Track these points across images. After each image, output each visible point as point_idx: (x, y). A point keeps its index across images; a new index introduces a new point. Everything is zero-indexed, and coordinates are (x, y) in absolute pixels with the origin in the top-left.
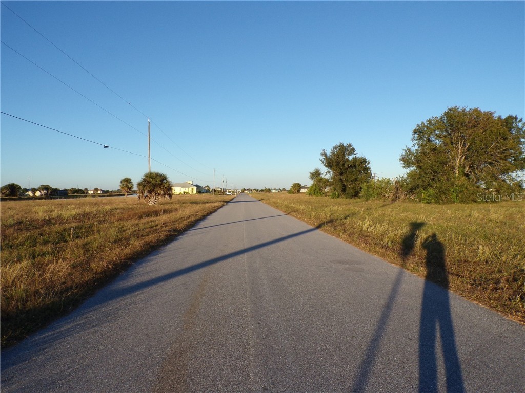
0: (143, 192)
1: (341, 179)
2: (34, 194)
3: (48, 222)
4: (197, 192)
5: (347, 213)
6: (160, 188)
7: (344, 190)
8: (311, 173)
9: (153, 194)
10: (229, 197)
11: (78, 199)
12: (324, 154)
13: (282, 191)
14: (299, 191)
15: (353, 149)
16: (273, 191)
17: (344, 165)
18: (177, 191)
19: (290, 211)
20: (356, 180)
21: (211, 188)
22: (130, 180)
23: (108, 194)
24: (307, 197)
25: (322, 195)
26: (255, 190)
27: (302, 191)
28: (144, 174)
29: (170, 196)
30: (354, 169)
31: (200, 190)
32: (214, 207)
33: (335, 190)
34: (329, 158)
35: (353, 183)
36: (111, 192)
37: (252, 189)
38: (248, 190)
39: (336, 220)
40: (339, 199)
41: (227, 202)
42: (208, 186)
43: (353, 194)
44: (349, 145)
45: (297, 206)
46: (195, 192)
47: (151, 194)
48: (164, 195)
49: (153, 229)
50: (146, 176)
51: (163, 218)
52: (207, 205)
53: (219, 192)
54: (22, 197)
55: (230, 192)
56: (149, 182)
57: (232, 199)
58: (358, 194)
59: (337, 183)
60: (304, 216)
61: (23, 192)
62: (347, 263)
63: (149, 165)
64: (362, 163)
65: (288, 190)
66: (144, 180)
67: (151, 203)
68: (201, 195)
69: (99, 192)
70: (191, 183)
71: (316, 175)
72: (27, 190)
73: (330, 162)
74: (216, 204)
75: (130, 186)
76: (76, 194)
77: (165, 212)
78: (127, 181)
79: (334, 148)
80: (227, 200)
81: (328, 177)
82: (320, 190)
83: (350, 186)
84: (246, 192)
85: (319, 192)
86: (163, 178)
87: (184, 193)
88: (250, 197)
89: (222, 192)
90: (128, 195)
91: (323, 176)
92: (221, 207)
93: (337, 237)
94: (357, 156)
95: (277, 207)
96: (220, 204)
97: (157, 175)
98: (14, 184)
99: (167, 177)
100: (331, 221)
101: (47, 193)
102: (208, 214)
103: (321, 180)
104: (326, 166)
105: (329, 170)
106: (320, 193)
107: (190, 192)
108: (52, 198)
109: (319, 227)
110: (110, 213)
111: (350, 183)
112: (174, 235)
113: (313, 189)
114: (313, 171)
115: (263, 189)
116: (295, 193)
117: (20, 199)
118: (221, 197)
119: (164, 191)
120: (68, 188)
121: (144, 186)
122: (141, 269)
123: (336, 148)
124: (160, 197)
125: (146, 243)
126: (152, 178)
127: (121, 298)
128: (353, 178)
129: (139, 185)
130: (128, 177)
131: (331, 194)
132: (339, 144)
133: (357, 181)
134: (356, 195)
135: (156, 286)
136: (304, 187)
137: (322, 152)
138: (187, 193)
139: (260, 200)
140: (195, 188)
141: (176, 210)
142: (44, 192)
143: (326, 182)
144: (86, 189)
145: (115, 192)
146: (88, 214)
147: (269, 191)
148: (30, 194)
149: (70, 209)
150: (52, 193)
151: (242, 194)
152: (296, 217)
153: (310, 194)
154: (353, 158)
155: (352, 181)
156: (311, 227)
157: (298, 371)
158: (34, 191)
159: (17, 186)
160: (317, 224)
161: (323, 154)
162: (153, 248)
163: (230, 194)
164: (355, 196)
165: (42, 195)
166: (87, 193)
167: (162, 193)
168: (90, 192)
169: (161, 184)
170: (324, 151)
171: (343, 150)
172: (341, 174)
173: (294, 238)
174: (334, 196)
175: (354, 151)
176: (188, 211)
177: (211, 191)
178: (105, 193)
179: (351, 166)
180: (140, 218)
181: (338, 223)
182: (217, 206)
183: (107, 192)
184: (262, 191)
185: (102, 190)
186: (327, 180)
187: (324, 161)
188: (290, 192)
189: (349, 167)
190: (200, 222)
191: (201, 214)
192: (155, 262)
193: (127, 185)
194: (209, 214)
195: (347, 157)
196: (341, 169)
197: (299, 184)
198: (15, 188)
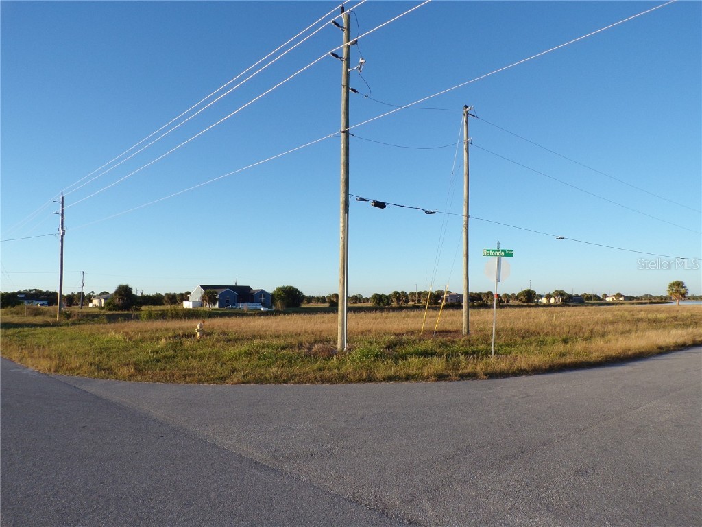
2: (548, 301)
22: (683, 284)
54: (537, 304)
61: (538, 299)
69: (622, 299)
72: (541, 297)
75: (683, 292)
76: (591, 302)
78: (678, 285)
90: (679, 303)
98: (530, 290)
101: (562, 299)
108: (568, 306)
117: (534, 306)
130: (681, 280)
142: (558, 299)
148: (545, 300)
158: (548, 297)
159: (533, 291)
165: (557, 302)
168: (607, 299)
178: (633, 300)
193: (678, 291)
198: (531, 294)
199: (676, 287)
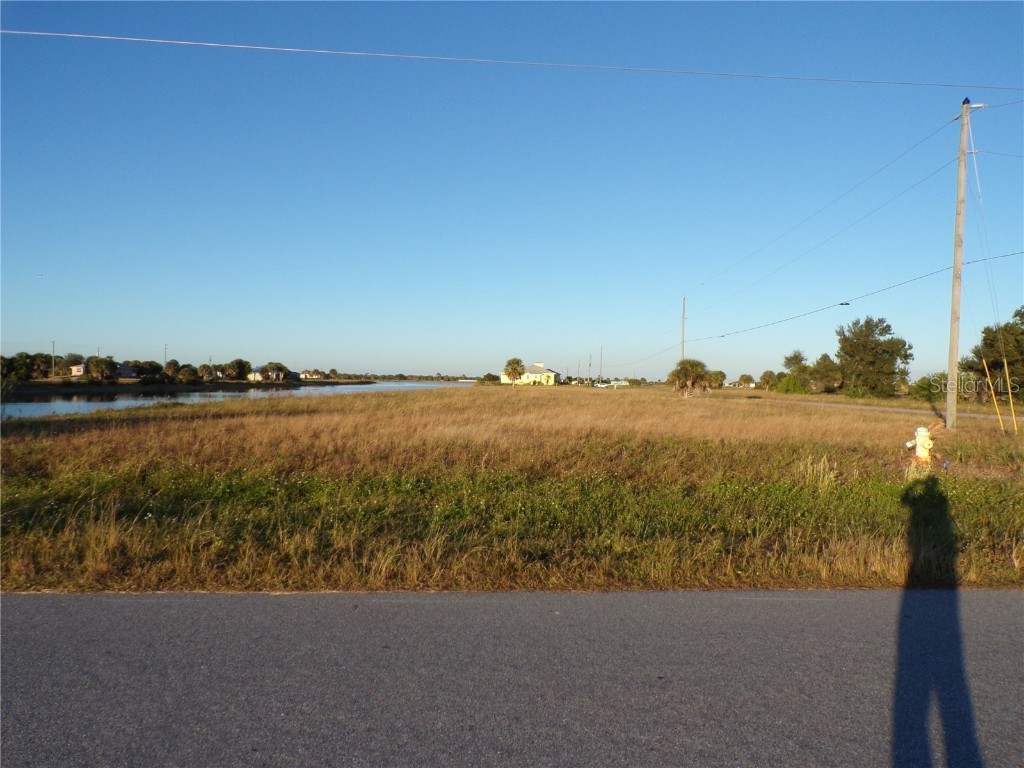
4: (555, 382)
12: (841, 333)
15: (889, 327)
33: (856, 386)
44: (881, 321)
70: (545, 366)
71: (795, 361)
79: (855, 324)
87: (534, 383)
94: (894, 336)
103: (804, 369)
107: (544, 382)
113: (791, 382)
114: (790, 353)
132: (863, 318)
137: (838, 329)
138: (540, 383)
154: (888, 340)
171: (872, 328)
174: (855, 395)
175: (890, 330)
179: (884, 350)
195: (877, 337)
198: (245, 366)
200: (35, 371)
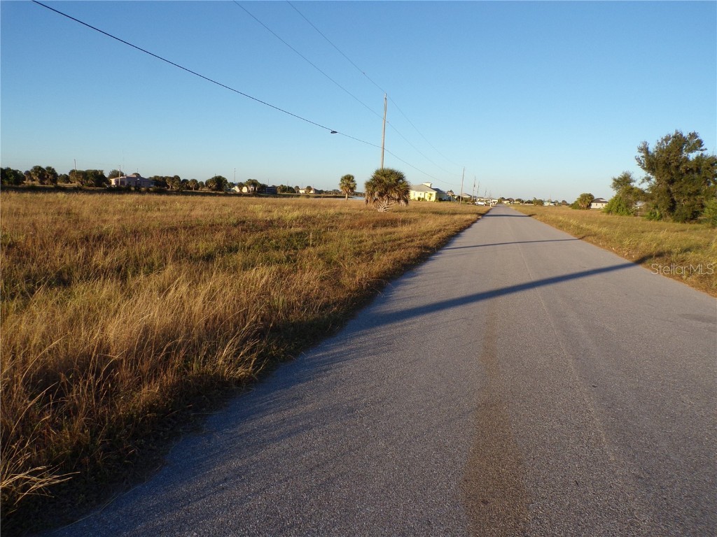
0: (372, 194)
1: (669, 191)
2: (241, 190)
3: (270, 224)
4: (436, 198)
5: (685, 245)
6: (395, 189)
7: (672, 209)
8: (615, 180)
9: (385, 197)
10: (483, 207)
11: (290, 199)
12: (645, 149)
13: (560, 204)
14: (589, 206)
15: (700, 143)
16: (546, 204)
17: (677, 167)
18: (414, 195)
19: (583, 235)
20: (697, 193)
21: (457, 193)
22: (353, 177)
23: (322, 195)
24: (605, 215)
25: (629, 214)
26: (519, 200)
27: (594, 205)
28: (374, 171)
29: (406, 201)
30: (696, 175)
31: (441, 196)
32: (467, 221)
33: (656, 207)
34: (653, 156)
35: (692, 198)
36: (326, 192)
37: (515, 199)
38: (508, 200)
39: (670, 253)
40: (661, 223)
41: (483, 215)
42: (451, 191)
43: (689, 216)
44: (693, 135)
45: (595, 228)
46: (433, 198)
47: (382, 197)
48: (399, 200)
49: (397, 244)
50: (377, 172)
51: (405, 230)
52: (456, 217)
53: (466, 200)
54: (229, 193)
55: (482, 201)
56: (381, 181)
57: (488, 212)
58: (697, 216)
59: (661, 196)
60: (609, 244)
61: (230, 187)
62: (710, 321)
63: (381, 159)
64: (712, 165)
65: (570, 203)
66: (375, 179)
67: (381, 210)
68: (442, 203)
69: (312, 192)
70: (429, 185)
71: (623, 182)
72: (233, 185)
73: (651, 163)
74: (469, 217)
75: (352, 186)
76: (285, 193)
77: (404, 222)
78: (349, 178)
79: (663, 140)
80: (482, 212)
81: (645, 186)
82: (627, 206)
83: (684, 204)
84: (505, 202)
85: (625, 209)
86: (400, 177)
87: (419, 199)
88: (512, 210)
89: (472, 200)
90: (348, 197)
91: (635, 185)
92: (474, 222)
93: (678, 280)
94: (705, 153)
95: (561, 227)
96: (474, 217)
97: (392, 172)
98: (220, 177)
99: (405, 175)
100: (660, 255)
101: (255, 189)
102: (461, 229)
103: (631, 191)
104: (644, 169)
105: (649, 175)
106: (627, 210)
107: (427, 198)
108: (260, 196)
109: (640, 261)
110: (336, 219)
111: (686, 197)
112: (426, 254)
113: (615, 203)
114: (618, 175)
115: (532, 199)
116: (583, 208)
117: (226, 195)
118: (471, 208)
119: (399, 195)
120: (278, 184)
121: (375, 186)
122: (400, 292)
123: (667, 139)
124: (393, 202)
125: (396, 261)
126: (385, 176)
127: (389, 326)
128: (691, 189)
129: (368, 184)
130: (351, 174)
131: (648, 214)
132: (673, 133)
133: (699, 194)
134: (694, 216)
135: (428, 316)
136: (598, 201)
137: (642, 145)
138: (423, 199)
139: (530, 216)
140: (434, 193)
141: (416, 220)
142: (251, 188)
143: (640, 194)
144: (297, 187)
145: (330, 192)
146: (310, 218)
147: (541, 203)
148: (237, 189)
149: (288, 211)
150: (261, 190)
151: (500, 205)
152: (595, 244)
153: (609, 211)
154: (697, 158)
155: (689, 195)
156: (626, 261)
157: (682, 463)
158: (241, 185)
159: (224, 179)
160: (635, 256)
161: (642, 150)
162: (406, 268)
163: (482, 204)
164: (692, 219)
165: (249, 191)
166: (298, 192)
167: (397, 197)
168: (301, 192)
169: (396, 185)
170: (645, 144)
171: (679, 143)
172: (671, 182)
173: (605, 275)
174: (652, 217)
175: (701, 146)
176: (431, 223)
177: (457, 199)
178: (319, 193)
179: (691, 169)
180: (374, 227)
181: (673, 257)
182: (470, 220)
183: (321, 192)
184: (529, 202)
185: (315, 190)
186: (642, 192)
187: (643, 160)
188: (574, 206)
189: (687, 172)
190: (454, 240)
191: (452, 228)
192: (413, 286)
193: (348, 185)
194: (463, 229)
195: (685, 154)
196: (672, 174)
197: (590, 195)
198: (222, 181)
199: (347, 181)
200: (46, 179)
